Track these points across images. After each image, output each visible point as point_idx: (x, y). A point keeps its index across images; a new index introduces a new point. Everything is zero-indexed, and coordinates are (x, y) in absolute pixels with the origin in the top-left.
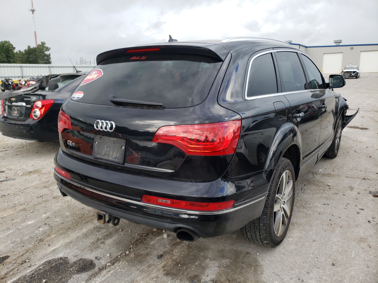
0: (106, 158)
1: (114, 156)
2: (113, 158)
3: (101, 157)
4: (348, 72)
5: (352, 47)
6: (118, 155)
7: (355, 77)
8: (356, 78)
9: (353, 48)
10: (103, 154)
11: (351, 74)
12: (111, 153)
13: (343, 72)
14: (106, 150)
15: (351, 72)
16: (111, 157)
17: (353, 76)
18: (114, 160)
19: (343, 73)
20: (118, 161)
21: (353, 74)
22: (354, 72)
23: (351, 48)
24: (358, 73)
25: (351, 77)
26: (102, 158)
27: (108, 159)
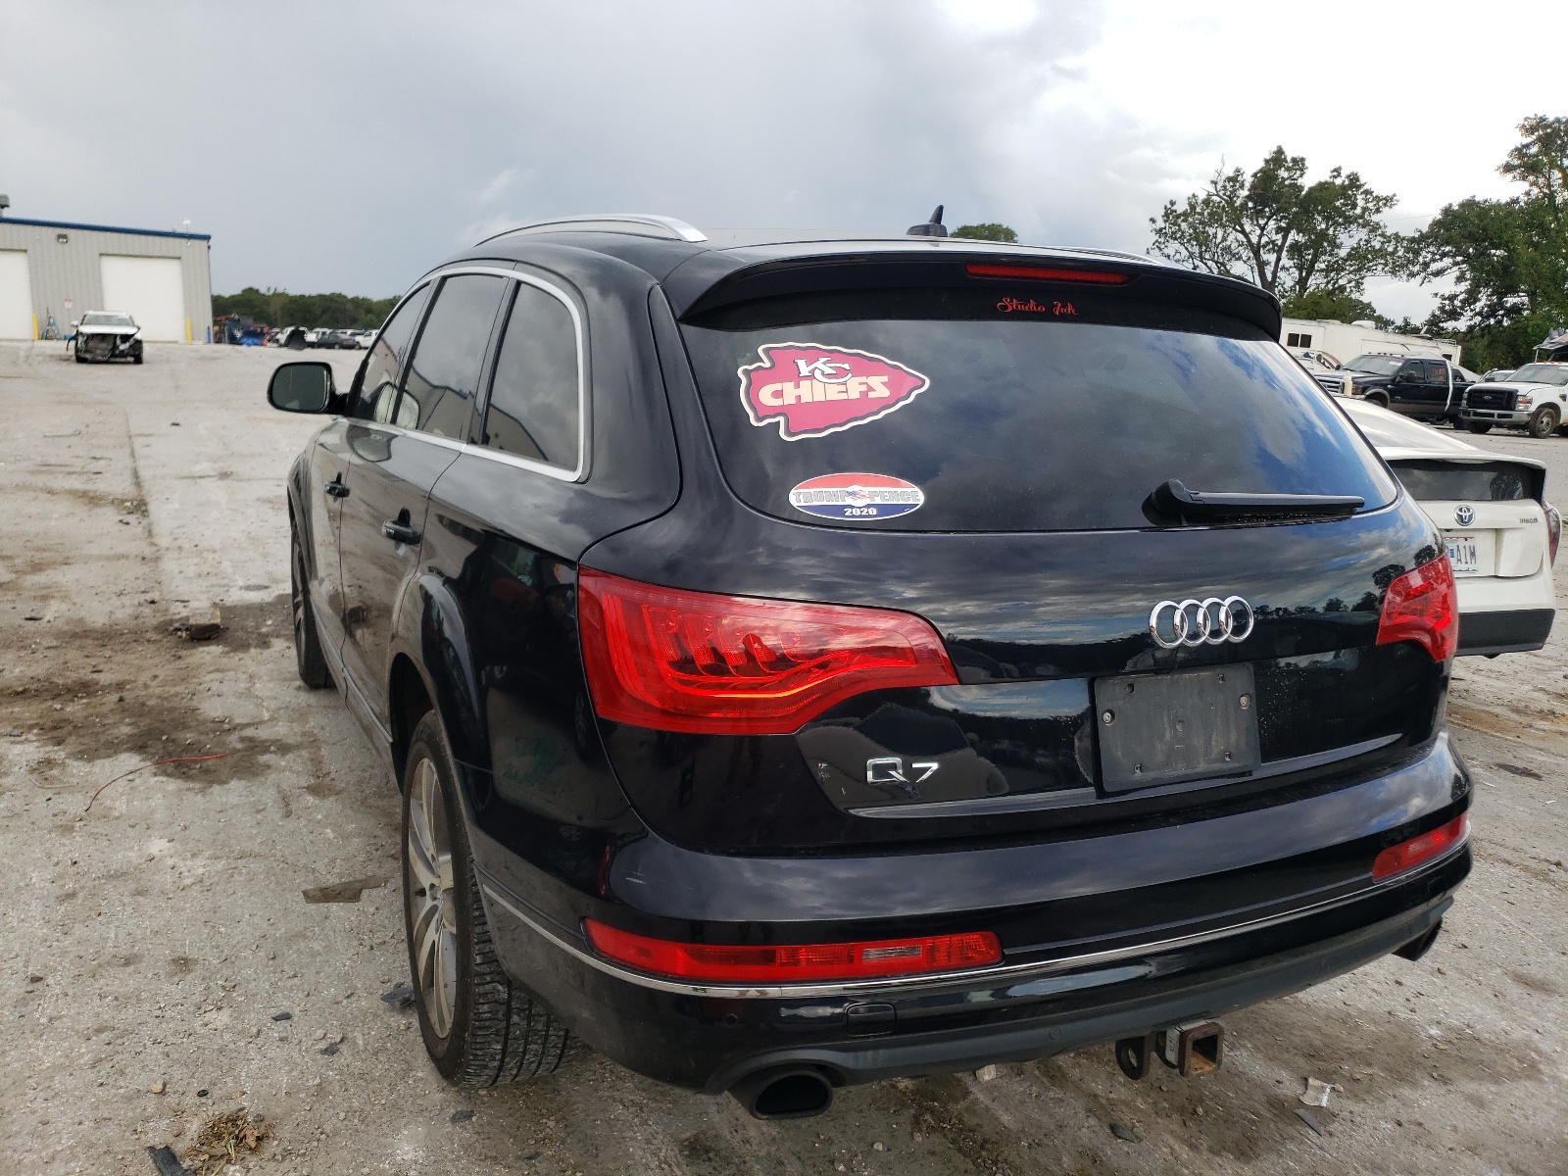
0: (1180, 769)
1: (1215, 752)
2: (1216, 761)
3: (1151, 775)
4: (103, 337)
5: (60, 231)
6: (1233, 738)
7: (131, 359)
8: (138, 360)
9: (65, 237)
10: (1160, 758)
11: (115, 347)
12: (1198, 742)
13: (81, 333)
14: (1168, 735)
15: (116, 336)
16: (1201, 760)
17: (123, 354)
18: (1218, 766)
19: (80, 339)
20: (1237, 765)
21: (123, 347)
22: (125, 338)
23: (60, 236)
24: (139, 343)
25: (116, 356)
26: (1157, 779)
27: (1189, 771)
